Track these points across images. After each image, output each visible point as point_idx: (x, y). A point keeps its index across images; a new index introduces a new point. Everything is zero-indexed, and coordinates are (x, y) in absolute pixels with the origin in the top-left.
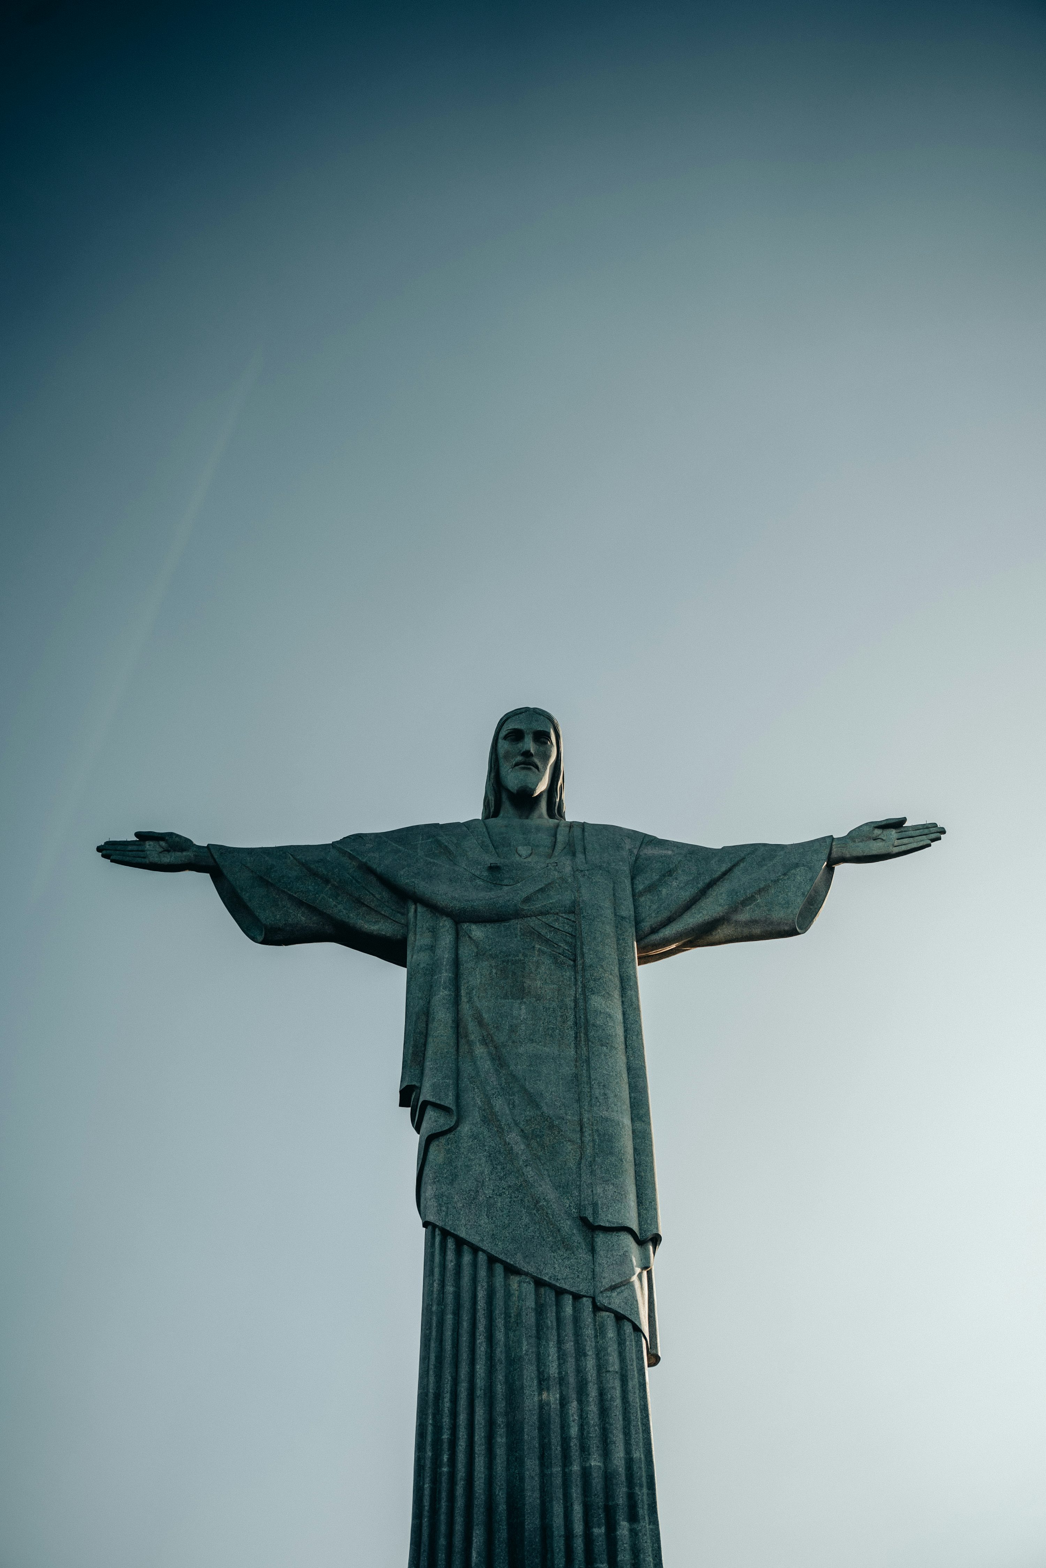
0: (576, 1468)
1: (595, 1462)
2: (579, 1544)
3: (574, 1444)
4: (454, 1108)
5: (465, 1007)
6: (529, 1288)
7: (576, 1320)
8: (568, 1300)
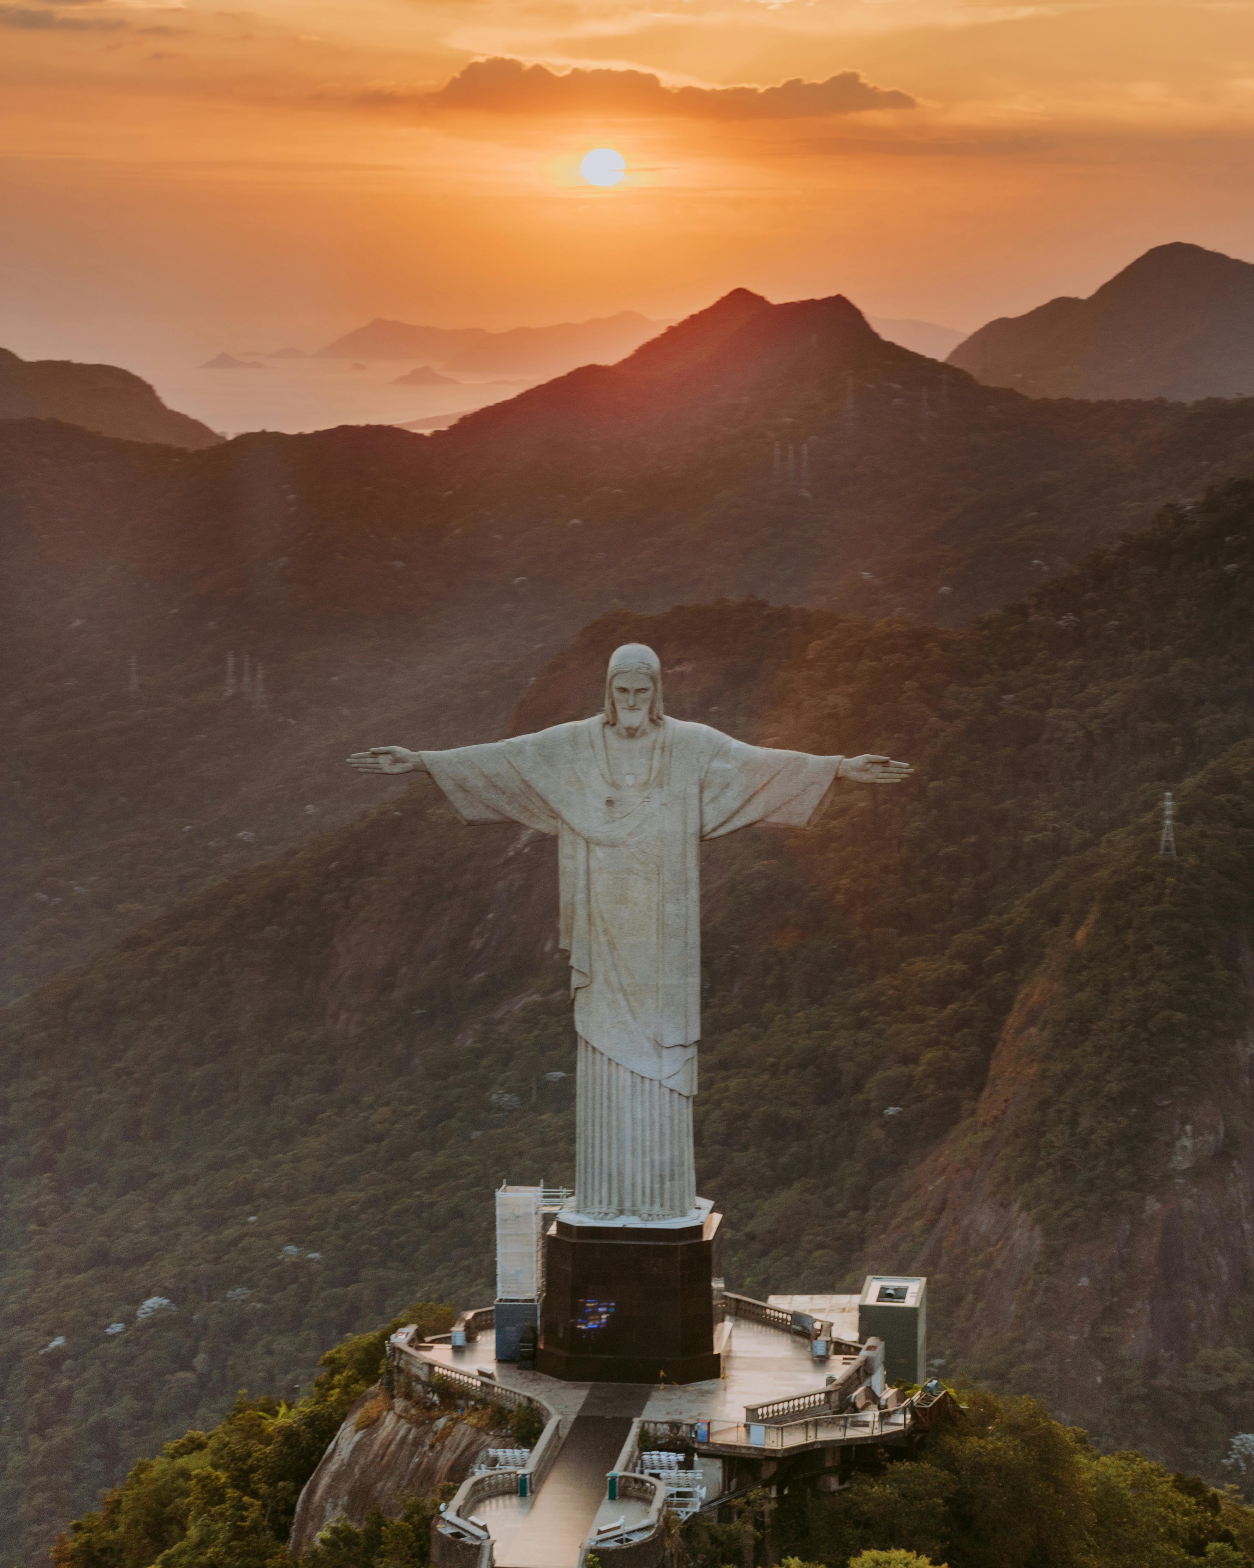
0: (648, 1160)
1: (657, 1157)
2: (648, 1191)
3: (648, 1149)
4: (588, 974)
5: (594, 905)
6: (629, 1075)
7: (651, 1091)
8: (647, 1082)
